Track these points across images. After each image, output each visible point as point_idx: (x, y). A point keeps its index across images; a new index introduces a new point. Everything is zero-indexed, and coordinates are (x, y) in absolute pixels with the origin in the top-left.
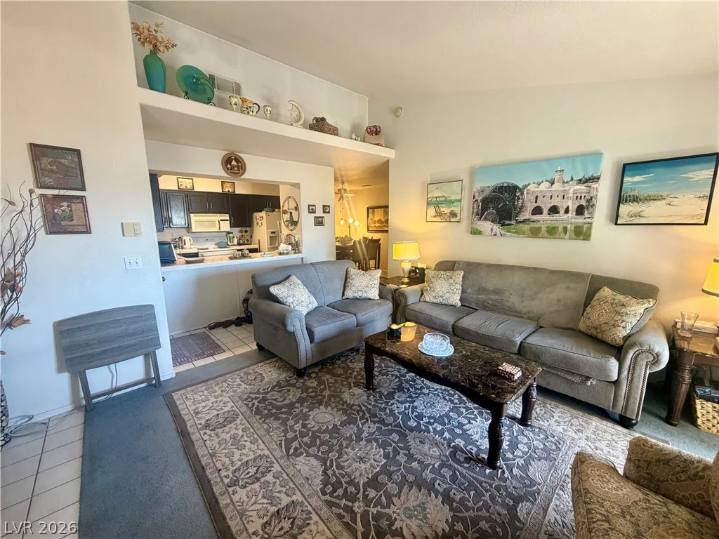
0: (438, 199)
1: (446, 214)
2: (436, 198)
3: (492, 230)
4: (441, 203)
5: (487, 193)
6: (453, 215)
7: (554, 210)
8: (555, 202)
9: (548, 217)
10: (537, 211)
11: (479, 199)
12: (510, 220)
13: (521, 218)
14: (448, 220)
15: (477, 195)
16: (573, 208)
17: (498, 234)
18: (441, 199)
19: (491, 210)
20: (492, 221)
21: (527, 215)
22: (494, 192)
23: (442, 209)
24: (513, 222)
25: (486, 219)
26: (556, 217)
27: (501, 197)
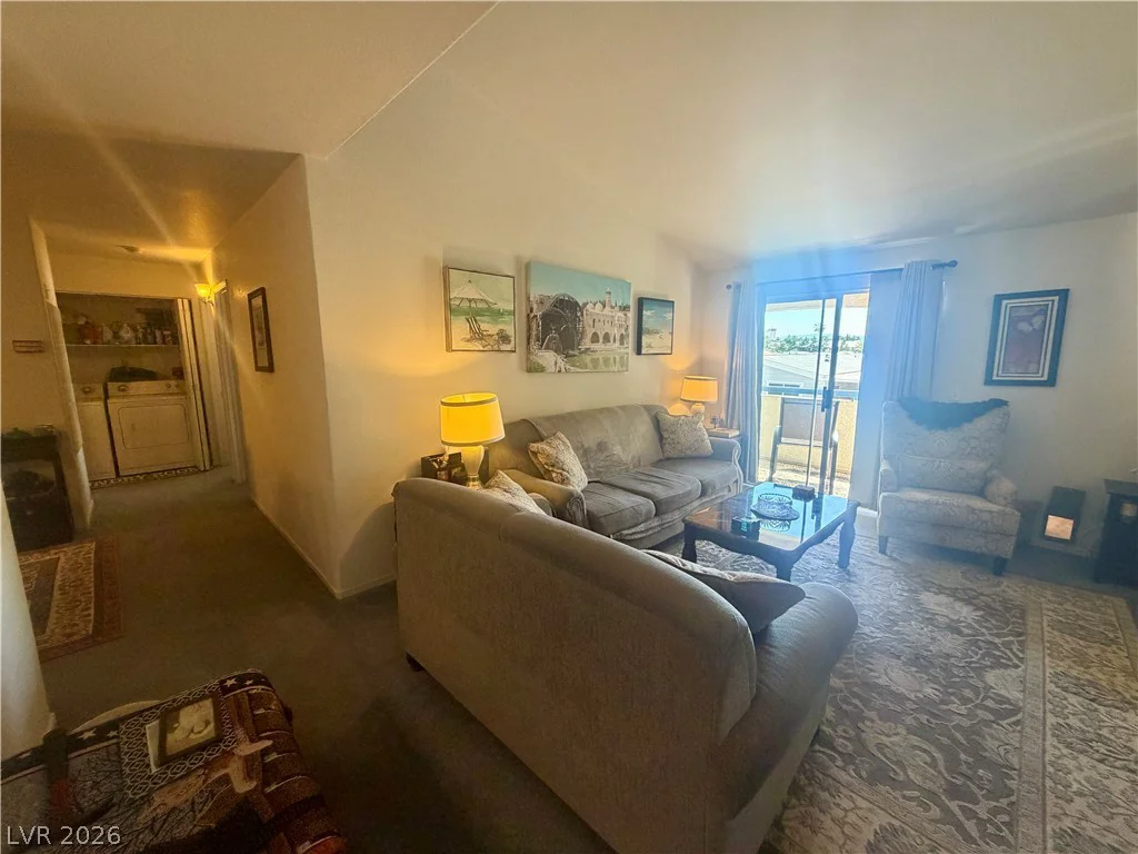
0: (473, 305)
1: (492, 336)
2: (470, 301)
3: (556, 363)
4: (479, 312)
5: (547, 306)
6: (504, 338)
7: (607, 338)
8: (607, 328)
9: (603, 346)
10: (595, 338)
11: (539, 314)
12: (573, 350)
13: (583, 347)
14: (496, 347)
15: (535, 306)
16: (618, 338)
17: (563, 370)
18: (480, 305)
19: (553, 334)
20: (556, 351)
21: (586, 343)
22: (555, 306)
23: (484, 326)
24: (576, 352)
25: (547, 348)
26: (608, 346)
27: (562, 316)
